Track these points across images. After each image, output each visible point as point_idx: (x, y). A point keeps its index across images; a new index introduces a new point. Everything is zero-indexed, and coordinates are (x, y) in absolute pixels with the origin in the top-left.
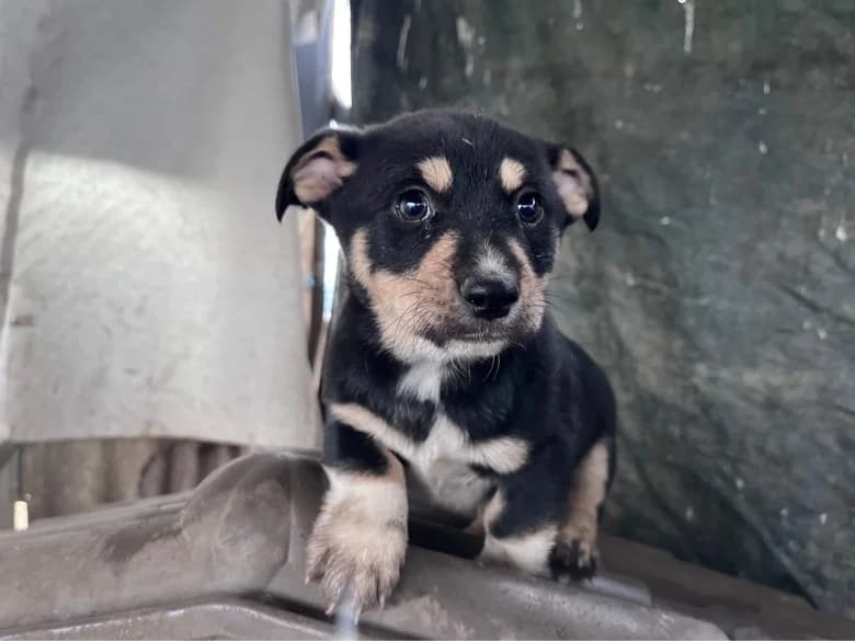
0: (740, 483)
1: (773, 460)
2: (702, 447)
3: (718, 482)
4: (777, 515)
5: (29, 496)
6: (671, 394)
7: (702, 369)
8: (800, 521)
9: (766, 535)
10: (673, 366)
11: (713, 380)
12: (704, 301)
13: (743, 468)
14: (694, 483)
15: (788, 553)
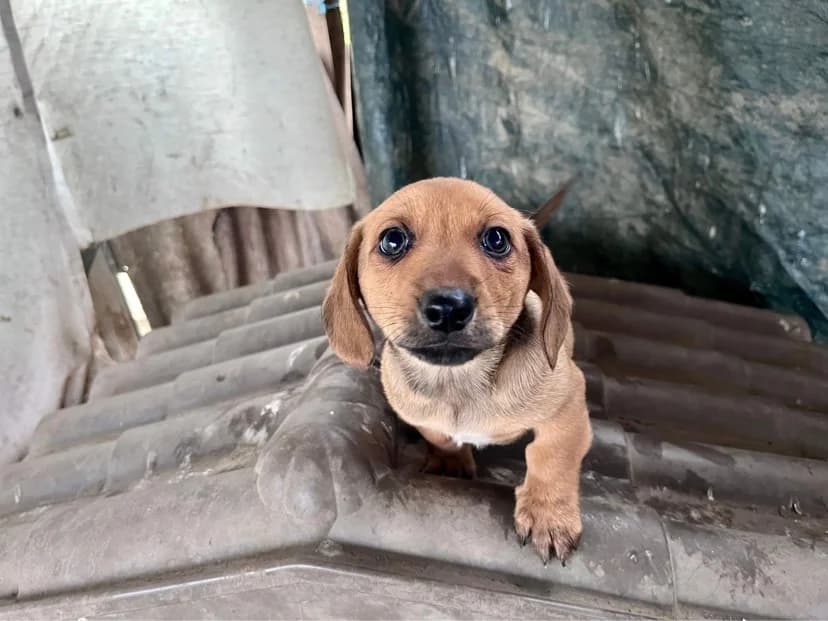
0: (763, 210)
1: (798, 187)
2: (729, 176)
3: (742, 207)
4: (795, 236)
5: (126, 268)
6: (704, 124)
7: (738, 98)
8: (814, 240)
9: (782, 253)
10: (708, 95)
11: (747, 110)
12: (747, 23)
13: (768, 196)
14: (719, 208)
15: (801, 268)
